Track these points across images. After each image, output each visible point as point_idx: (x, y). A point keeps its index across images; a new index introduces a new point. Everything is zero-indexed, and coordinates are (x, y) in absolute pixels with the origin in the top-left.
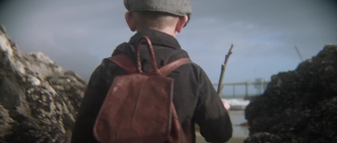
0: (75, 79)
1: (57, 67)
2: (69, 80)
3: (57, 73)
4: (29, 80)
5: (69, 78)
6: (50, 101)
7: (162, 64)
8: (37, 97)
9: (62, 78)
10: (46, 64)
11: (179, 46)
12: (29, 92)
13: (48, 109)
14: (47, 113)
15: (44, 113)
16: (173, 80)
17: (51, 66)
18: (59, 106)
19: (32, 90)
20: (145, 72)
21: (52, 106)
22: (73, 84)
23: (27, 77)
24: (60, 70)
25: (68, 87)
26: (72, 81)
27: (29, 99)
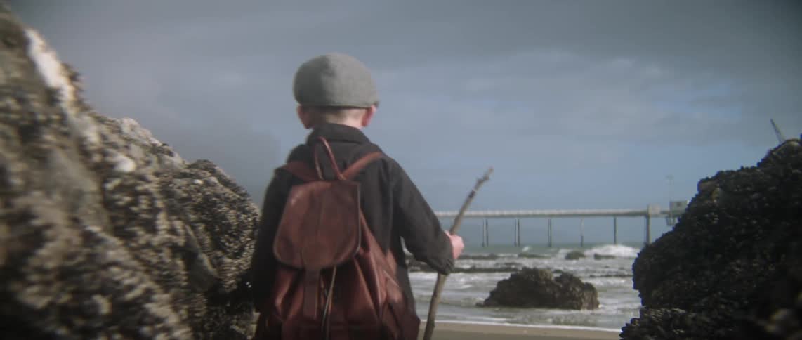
0: (214, 180)
1: (170, 154)
2: (199, 182)
3: (172, 166)
4: (109, 159)
5: (200, 178)
6: (158, 210)
7: (344, 166)
8: (128, 199)
9: (184, 175)
10: (143, 146)
11: (367, 140)
12: (109, 186)
13: (151, 228)
14: (148, 236)
15: (143, 237)
16: (359, 185)
17: (155, 150)
18: (178, 225)
19: (117, 182)
20: (326, 179)
21: (162, 222)
22: (209, 191)
23: (104, 154)
24: (177, 161)
25: (198, 198)
26: (207, 184)
27: (108, 204)
